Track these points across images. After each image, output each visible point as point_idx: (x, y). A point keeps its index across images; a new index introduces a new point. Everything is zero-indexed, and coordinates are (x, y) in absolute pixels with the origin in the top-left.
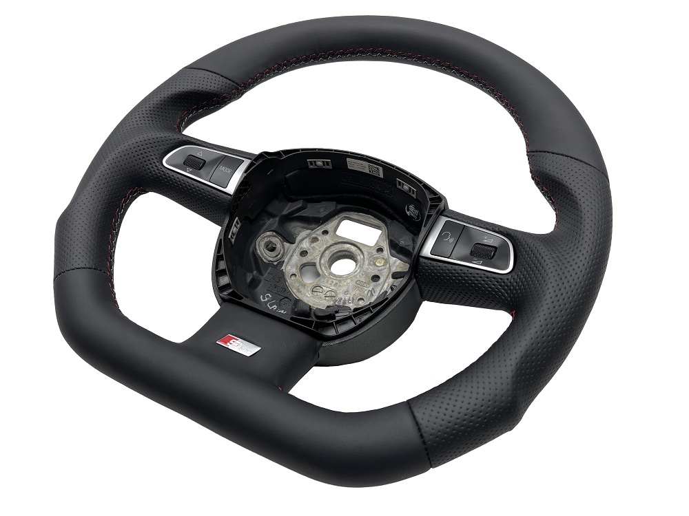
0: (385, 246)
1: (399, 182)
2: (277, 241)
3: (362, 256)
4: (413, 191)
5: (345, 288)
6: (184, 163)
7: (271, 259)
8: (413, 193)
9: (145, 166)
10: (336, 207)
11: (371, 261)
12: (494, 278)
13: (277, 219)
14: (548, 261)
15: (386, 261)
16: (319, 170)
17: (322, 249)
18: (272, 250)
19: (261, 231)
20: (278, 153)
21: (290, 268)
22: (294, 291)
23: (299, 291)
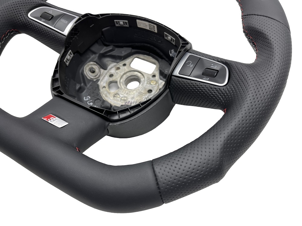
0: (157, 74)
1: (166, 35)
2: (96, 68)
3: (144, 79)
4: (173, 40)
5: (132, 96)
6: (41, 17)
7: (92, 77)
8: (173, 42)
9: (17, 16)
10: (131, 50)
11: (148, 82)
12: (215, 89)
13: (97, 55)
14: (250, 78)
15: (157, 82)
16: (121, 27)
17: (122, 74)
18: (93, 72)
19: (88, 61)
20: (98, 16)
21: (102, 83)
22: (104, 96)
23: (106, 96)
